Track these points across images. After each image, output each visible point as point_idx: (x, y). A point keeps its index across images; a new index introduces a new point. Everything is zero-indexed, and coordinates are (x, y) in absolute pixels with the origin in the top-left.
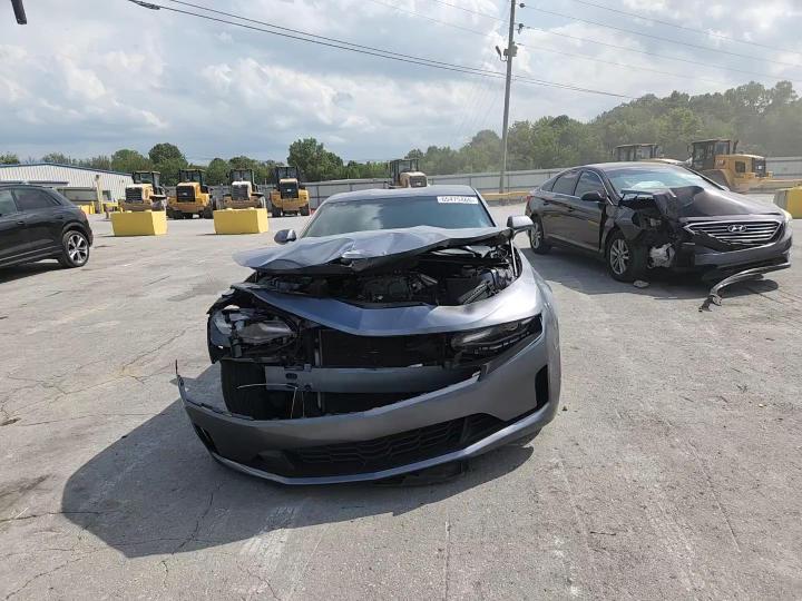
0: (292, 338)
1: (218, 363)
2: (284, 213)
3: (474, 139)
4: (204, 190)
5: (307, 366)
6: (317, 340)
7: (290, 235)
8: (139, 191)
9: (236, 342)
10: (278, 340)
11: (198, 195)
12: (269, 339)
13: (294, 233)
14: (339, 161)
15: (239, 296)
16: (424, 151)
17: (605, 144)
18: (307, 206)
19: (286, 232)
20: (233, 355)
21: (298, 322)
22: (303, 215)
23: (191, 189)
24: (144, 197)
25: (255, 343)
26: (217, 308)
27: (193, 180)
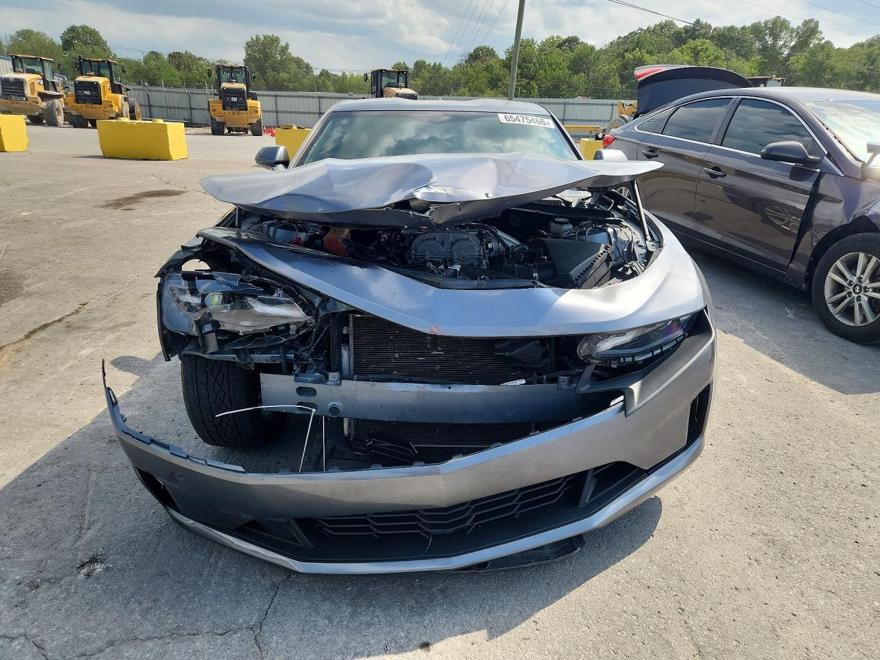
0: (305, 325)
1: (176, 360)
2: (230, 129)
3: (471, 56)
4: (116, 89)
5: (333, 376)
6: (345, 332)
7: (280, 155)
8: (20, 84)
9: (208, 328)
10: (280, 330)
11: (107, 95)
12: (266, 326)
13: (286, 153)
14: (308, 68)
15: (210, 250)
16: (411, 66)
17: (621, 76)
18: (259, 122)
19: (274, 151)
20: (205, 347)
21: (317, 301)
22: (254, 134)
23: (95, 87)
24: (28, 92)
25: (241, 331)
26: (171, 268)
27: (100, 75)
